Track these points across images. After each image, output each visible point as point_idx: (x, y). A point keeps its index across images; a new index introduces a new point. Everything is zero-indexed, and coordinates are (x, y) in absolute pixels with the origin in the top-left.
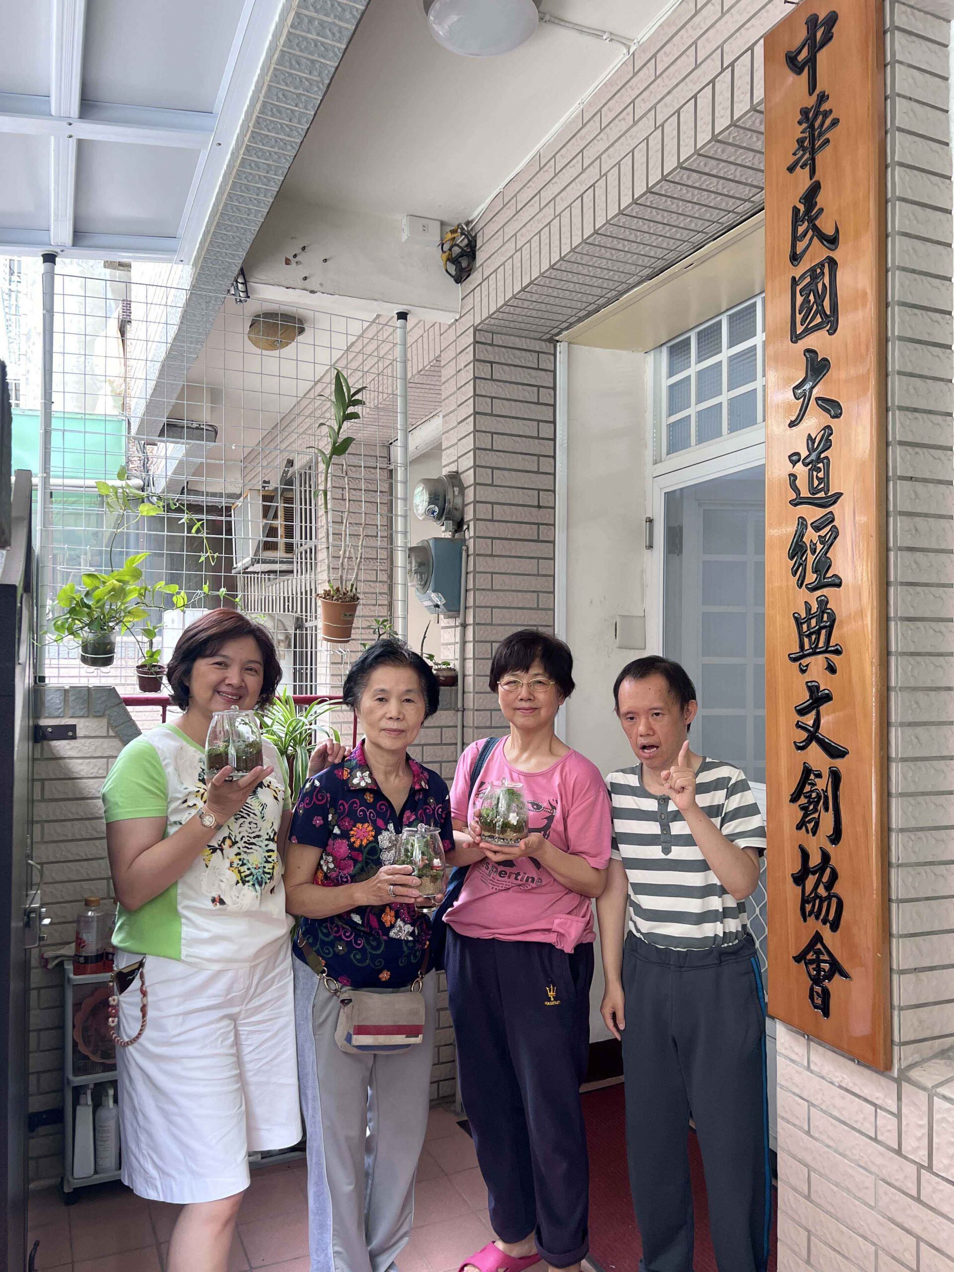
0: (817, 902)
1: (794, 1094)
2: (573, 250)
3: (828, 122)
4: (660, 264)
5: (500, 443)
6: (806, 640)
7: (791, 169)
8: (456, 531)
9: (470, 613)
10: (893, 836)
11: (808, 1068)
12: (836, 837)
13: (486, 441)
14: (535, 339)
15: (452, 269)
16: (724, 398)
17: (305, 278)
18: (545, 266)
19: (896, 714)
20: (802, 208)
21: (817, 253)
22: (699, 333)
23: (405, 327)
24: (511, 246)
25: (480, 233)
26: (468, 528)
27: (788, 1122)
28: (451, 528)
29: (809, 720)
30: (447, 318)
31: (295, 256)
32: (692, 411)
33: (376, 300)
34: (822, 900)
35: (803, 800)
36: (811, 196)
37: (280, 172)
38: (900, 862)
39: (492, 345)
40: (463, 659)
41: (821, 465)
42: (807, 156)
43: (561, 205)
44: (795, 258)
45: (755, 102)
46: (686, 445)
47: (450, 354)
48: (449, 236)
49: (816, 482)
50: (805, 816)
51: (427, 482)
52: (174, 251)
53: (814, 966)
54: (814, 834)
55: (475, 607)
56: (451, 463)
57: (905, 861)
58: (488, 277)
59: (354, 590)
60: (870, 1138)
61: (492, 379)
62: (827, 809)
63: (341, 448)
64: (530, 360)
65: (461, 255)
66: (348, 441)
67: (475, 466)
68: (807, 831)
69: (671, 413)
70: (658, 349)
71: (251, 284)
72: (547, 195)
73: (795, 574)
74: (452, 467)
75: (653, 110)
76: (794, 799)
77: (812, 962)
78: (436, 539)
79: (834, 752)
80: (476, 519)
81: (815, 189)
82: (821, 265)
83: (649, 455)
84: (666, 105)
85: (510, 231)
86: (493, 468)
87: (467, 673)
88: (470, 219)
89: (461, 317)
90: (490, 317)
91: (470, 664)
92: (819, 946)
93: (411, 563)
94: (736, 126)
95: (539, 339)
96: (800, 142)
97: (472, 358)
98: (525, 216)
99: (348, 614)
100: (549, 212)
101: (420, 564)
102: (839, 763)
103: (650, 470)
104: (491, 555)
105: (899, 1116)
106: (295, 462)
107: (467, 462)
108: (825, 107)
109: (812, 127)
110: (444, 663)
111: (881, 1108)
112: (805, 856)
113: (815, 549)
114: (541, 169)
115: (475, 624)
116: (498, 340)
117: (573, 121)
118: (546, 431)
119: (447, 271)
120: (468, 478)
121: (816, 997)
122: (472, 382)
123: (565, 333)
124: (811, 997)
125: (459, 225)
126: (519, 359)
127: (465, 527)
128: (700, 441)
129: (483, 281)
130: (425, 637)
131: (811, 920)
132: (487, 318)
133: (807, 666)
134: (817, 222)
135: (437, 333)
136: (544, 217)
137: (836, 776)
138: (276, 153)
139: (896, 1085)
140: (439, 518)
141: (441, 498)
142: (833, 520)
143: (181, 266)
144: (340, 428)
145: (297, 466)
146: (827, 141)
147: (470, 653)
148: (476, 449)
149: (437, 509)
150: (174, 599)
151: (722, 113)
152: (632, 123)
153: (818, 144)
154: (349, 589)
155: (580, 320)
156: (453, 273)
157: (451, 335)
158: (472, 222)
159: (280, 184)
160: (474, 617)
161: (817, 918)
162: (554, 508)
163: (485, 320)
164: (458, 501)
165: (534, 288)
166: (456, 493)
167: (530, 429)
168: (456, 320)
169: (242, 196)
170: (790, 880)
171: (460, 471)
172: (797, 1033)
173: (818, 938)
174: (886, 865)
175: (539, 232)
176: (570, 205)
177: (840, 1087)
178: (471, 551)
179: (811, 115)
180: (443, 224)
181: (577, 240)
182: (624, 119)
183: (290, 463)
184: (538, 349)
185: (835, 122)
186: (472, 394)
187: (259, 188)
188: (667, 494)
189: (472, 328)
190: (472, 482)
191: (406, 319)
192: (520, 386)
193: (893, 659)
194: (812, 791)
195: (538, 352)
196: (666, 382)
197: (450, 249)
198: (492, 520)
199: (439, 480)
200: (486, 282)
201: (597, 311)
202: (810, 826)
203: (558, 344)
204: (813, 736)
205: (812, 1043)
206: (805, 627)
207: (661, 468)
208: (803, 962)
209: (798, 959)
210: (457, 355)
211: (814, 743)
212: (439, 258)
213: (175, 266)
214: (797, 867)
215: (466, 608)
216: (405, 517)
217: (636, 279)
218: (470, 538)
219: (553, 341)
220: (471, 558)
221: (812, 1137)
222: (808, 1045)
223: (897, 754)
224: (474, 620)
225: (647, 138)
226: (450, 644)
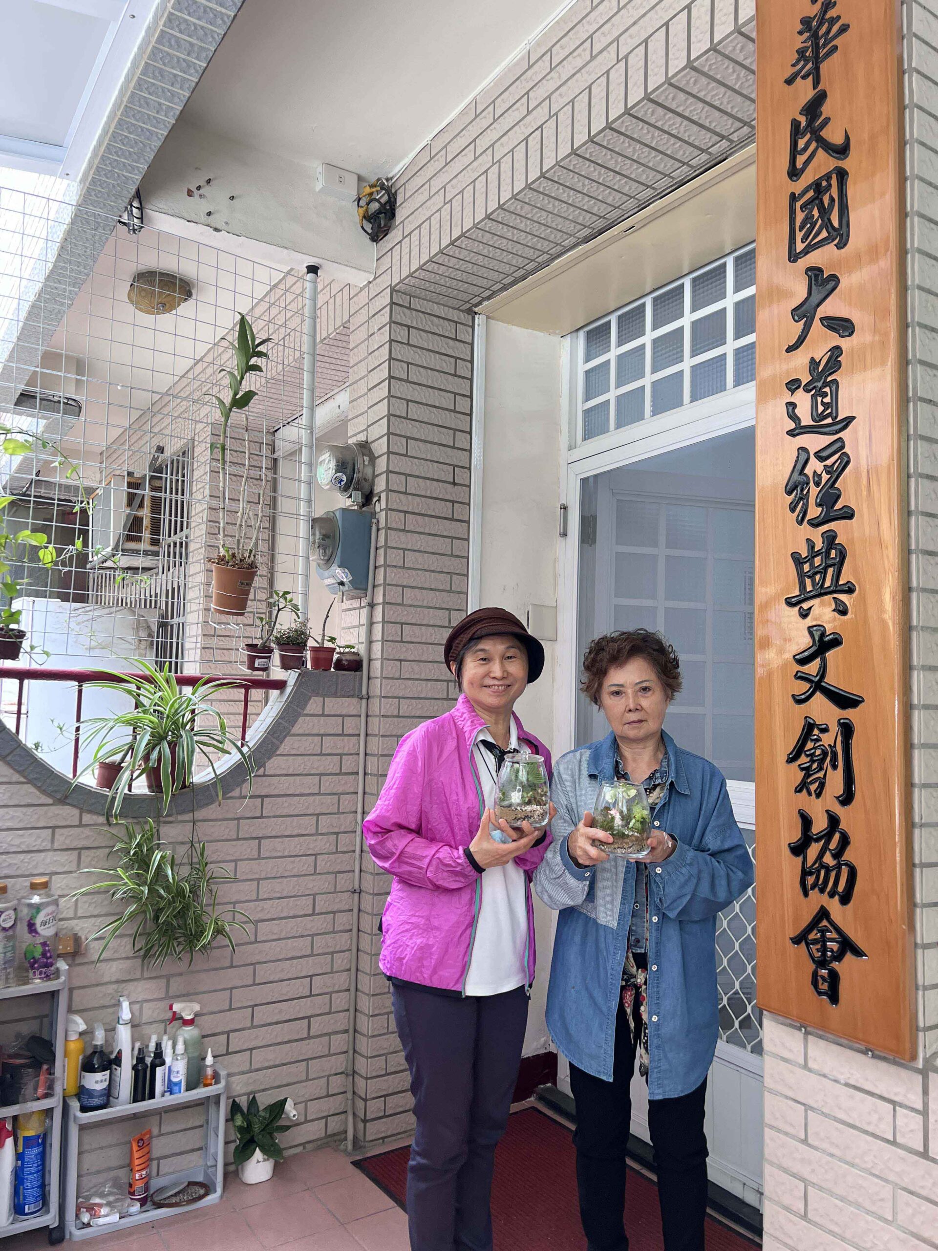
0: (823, 872)
1: (787, 1097)
2: (514, 197)
3: (835, 29)
4: (601, 224)
5: (415, 411)
6: (808, 582)
7: (789, 82)
8: (363, 506)
9: (380, 592)
10: (916, 791)
11: (806, 1066)
12: (847, 798)
13: (400, 408)
14: (454, 308)
15: (368, 227)
16: (647, 381)
17: (209, 214)
18: (480, 215)
19: (919, 658)
20: (803, 120)
21: (823, 163)
22: (620, 317)
23: (315, 282)
24: (438, 200)
25: (402, 189)
26: (379, 500)
27: (779, 1130)
28: (360, 500)
29: (813, 668)
30: (360, 279)
31: (199, 188)
32: (612, 395)
33: (286, 248)
34: (828, 870)
35: (803, 759)
36: (813, 108)
37: (204, 55)
38: (923, 821)
39: (409, 308)
40: (370, 642)
41: (827, 389)
42: (810, 65)
43: (499, 152)
44: (794, 173)
45: (740, 22)
46: (605, 430)
47: (362, 317)
48: (368, 190)
49: (821, 408)
50: (808, 775)
51: (333, 449)
52: (59, 161)
53: (819, 946)
54: (818, 795)
55: (385, 584)
56: (359, 433)
57: (929, 821)
58: (410, 234)
59: (252, 557)
60: (887, 1141)
61: (408, 344)
62: (835, 767)
63: (242, 401)
64: (448, 329)
65: (378, 212)
66: (249, 395)
67: (389, 434)
68: (810, 794)
69: (587, 399)
70: (574, 334)
71: (148, 212)
72: (483, 143)
73: (793, 510)
74: (362, 437)
75: (615, 44)
76: (792, 759)
77: (815, 942)
78: (343, 510)
79: (844, 701)
80: (388, 490)
81: (820, 98)
82: (828, 177)
83: (563, 440)
84: (631, 37)
85: (437, 184)
86: (408, 438)
87: (373, 657)
88: (390, 176)
89: (375, 279)
90: (411, 275)
91: (377, 648)
92: (825, 923)
93: (314, 534)
94: (716, 51)
95: (458, 309)
96: (801, 52)
97: (388, 320)
98: (457, 166)
99: (245, 582)
100: (486, 160)
101: (325, 537)
102: (850, 714)
103: (564, 456)
104: (404, 531)
105: (925, 1113)
106: (166, 449)
107: (381, 428)
108: (832, 13)
109: (815, 36)
110: (348, 647)
111: (901, 1105)
112: (806, 821)
113: (821, 479)
114: (476, 116)
115: (385, 603)
116: (416, 304)
117: (517, 64)
118: (462, 404)
119: (362, 227)
120: (380, 447)
121: (820, 981)
122: (387, 345)
123: (486, 303)
124: (815, 983)
125: (378, 180)
126: (437, 326)
127: (375, 499)
128: (619, 426)
129: (404, 238)
130: (327, 617)
131: (814, 894)
132: (407, 277)
133: (810, 609)
134: (823, 133)
135: (346, 297)
136: (481, 164)
137: (847, 730)
138: (202, 28)
139: (920, 1077)
140: (346, 489)
141: (350, 467)
142: (843, 447)
143: (66, 182)
144: (242, 378)
145: (167, 453)
146: (835, 48)
147: (377, 634)
148: (390, 416)
149: (345, 478)
150: (41, 553)
151: (700, 37)
152: (589, 58)
153: (822, 52)
154: (247, 554)
155: (505, 288)
156: (370, 231)
157: (363, 298)
158: (391, 179)
159: (201, 72)
160: (384, 595)
161: (822, 891)
162: (469, 486)
163: (405, 279)
164: (369, 471)
165: (463, 242)
166: (366, 463)
167: (446, 401)
168: (370, 282)
169: (154, 84)
170: (787, 852)
171: (369, 441)
172: (791, 1026)
173: (823, 914)
174: (909, 825)
175: (474, 181)
176: (512, 150)
177: (847, 1085)
178: (382, 524)
179: (814, 23)
180: (360, 179)
181: (519, 185)
182: (579, 55)
183: (161, 450)
184: (456, 319)
185: (844, 29)
186: (387, 357)
187: (175, 75)
188: (584, 481)
189: (388, 290)
190: (386, 450)
191: (316, 273)
192: (437, 355)
193: (914, 595)
194: (815, 748)
195: (456, 322)
196: (582, 367)
197: (368, 204)
198: (406, 493)
199: (348, 448)
200: (407, 239)
201: (524, 278)
202: (813, 787)
203: (477, 316)
204: (818, 686)
205: (810, 1037)
206: (806, 567)
207: (577, 454)
208: (803, 943)
209: (796, 940)
210: (370, 318)
211: (818, 694)
212: (355, 214)
213: (59, 180)
214: (796, 835)
215: (374, 586)
216: (310, 484)
217: (573, 240)
218: (381, 510)
219: (472, 313)
220: (382, 533)
221: (809, 1145)
222: (806, 1039)
223: (919, 700)
224: (384, 599)
225: (608, 72)
226: (353, 627)
